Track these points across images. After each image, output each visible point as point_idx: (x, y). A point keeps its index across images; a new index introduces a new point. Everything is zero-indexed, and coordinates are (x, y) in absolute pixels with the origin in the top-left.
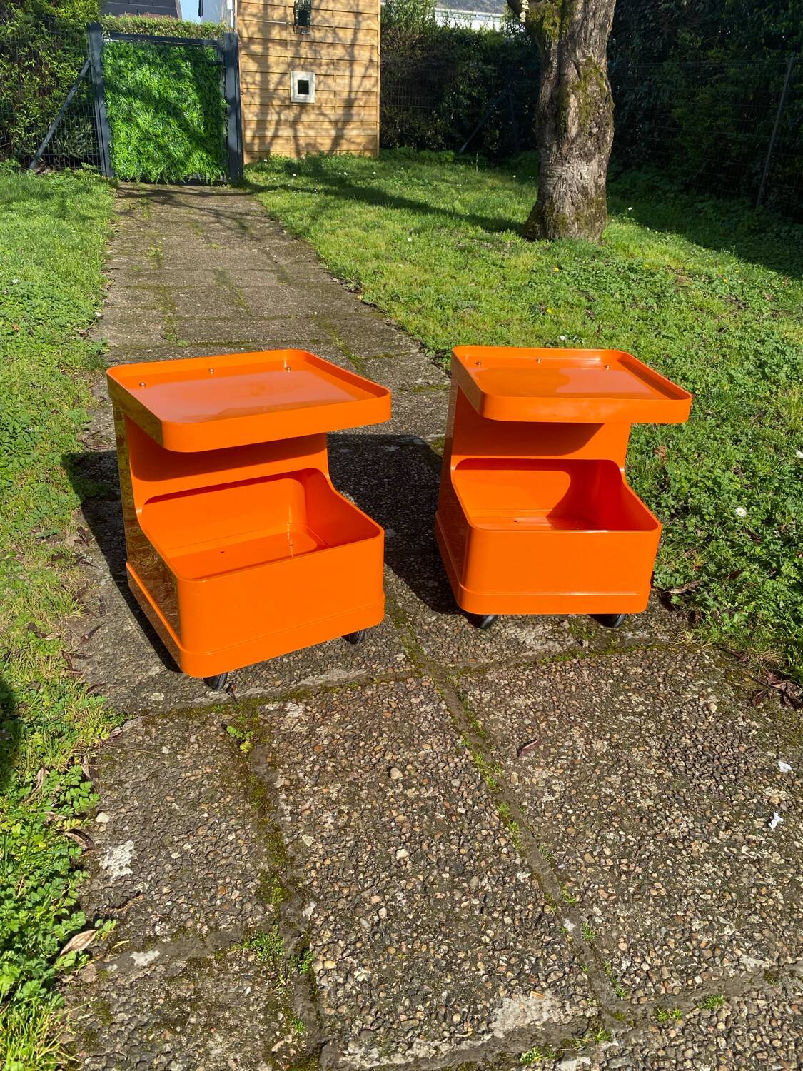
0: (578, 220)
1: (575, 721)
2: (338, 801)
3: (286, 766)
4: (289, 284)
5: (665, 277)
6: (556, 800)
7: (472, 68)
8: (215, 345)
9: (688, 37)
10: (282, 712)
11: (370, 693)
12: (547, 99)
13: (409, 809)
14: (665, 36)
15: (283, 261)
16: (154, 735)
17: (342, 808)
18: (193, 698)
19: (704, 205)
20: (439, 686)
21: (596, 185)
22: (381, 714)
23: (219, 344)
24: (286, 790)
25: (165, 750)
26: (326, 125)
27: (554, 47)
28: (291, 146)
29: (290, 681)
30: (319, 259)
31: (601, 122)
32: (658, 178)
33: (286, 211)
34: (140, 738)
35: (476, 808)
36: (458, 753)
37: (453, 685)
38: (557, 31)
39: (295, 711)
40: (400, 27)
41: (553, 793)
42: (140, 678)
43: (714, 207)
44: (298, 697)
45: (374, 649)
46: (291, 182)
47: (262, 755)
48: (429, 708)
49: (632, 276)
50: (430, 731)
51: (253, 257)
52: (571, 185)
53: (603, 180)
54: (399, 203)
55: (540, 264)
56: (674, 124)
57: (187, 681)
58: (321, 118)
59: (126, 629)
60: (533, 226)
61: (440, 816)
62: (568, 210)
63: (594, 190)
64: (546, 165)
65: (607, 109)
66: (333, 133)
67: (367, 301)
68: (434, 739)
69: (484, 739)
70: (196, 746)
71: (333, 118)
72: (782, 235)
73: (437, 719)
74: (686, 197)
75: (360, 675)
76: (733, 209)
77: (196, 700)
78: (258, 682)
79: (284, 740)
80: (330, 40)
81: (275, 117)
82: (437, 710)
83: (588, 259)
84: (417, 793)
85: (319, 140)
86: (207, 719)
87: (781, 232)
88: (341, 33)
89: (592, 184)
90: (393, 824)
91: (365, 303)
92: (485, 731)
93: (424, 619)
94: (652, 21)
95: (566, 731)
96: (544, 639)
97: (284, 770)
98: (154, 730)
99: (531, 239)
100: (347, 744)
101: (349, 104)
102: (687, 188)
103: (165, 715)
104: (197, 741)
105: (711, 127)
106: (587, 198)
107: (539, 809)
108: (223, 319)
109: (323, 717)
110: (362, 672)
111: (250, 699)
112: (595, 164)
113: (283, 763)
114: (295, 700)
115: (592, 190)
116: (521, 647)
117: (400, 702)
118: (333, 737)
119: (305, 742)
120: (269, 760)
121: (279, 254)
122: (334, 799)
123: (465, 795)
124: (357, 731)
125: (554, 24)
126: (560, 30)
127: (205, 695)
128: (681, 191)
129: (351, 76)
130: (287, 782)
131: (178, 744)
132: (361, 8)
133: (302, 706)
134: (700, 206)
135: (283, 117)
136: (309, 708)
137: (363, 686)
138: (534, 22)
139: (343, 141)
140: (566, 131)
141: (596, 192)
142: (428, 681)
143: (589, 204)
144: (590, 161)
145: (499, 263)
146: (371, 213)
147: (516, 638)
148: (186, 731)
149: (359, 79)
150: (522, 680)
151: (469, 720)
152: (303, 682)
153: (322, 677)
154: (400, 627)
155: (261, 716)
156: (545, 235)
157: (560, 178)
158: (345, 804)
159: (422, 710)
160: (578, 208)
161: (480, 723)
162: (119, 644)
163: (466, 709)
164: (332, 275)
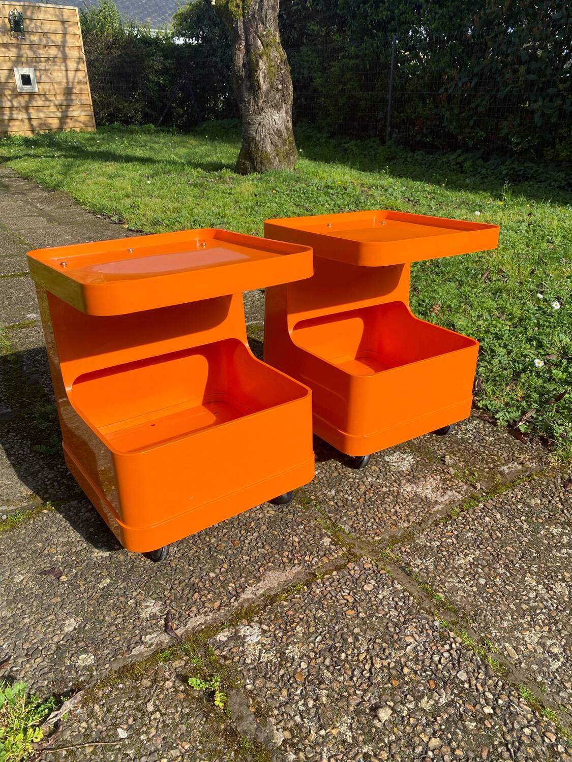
0: (278, 155)
1: (521, 568)
2: (355, 743)
3: (276, 712)
4: (59, 224)
5: (354, 188)
6: (564, 664)
7: (157, 62)
8: (12, 276)
9: (315, 28)
10: (237, 638)
11: (318, 591)
12: (241, 65)
13: (436, 727)
14: (298, 29)
15: (46, 208)
16: (100, 714)
17: (365, 750)
18: (129, 649)
19: (349, 144)
20: (381, 565)
21: (286, 128)
22: (344, 614)
23: (15, 275)
24: (292, 745)
25: (122, 733)
26: (53, 109)
27: (240, 24)
28: (26, 125)
29: (229, 599)
30: (78, 203)
31: (283, 80)
32: (310, 130)
33: (37, 171)
34: (84, 724)
35: (500, 702)
36: (444, 638)
37: (392, 559)
38: (240, 12)
39: (252, 634)
40: (96, 33)
41: (555, 657)
42: (56, 639)
43: (356, 145)
44: (246, 614)
45: (297, 540)
46: (32, 152)
47: (241, 704)
48: (386, 593)
49: (331, 191)
50: (402, 619)
51: (20, 207)
52: (269, 129)
53: (290, 125)
54: (129, 159)
55: (259, 189)
56: (315, 90)
57: (113, 628)
58: (48, 103)
59: (17, 580)
60: (244, 164)
61: (472, 725)
62: (269, 148)
63: (285, 132)
64: (247, 115)
65: (285, 71)
66: (59, 114)
67: (133, 228)
68: (411, 629)
69: (456, 612)
70: (158, 715)
71: (57, 103)
72: (408, 159)
73: (401, 604)
74: (334, 141)
75: (298, 573)
76: (369, 146)
77: (134, 652)
78: (194, 609)
79: (256, 677)
80: (44, 42)
81: (8, 104)
82: (395, 592)
83: (293, 183)
84: (432, 702)
85: (50, 121)
86: (156, 673)
87: (407, 157)
88: (53, 37)
89: (284, 127)
90: (430, 754)
91: (131, 230)
92: (451, 603)
93: (325, 495)
94: (286, 19)
95: (521, 581)
96: (441, 490)
97: (276, 717)
98: (97, 707)
99: (244, 173)
100: (327, 662)
101: (68, 92)
102: (332, 135)
103: (105, 682)
104: (157, 709)
105: (343, 90)
106: (282, 138)
107: (556, 682)
108: (11, 256)
109: (285, 634)
110: (297, 569)
111: (195, 633)
112: (283, 112)
113: (270, 708)
114: (245, 621)
115: (284, 132)
116: (426, 503)
117: (355, 594)
118: (308, 656)
119: (282, 672)
120: (252, 709)
121: (41, 203)
122: (350, 740)
123: (481, 689)
124: (330, 642)
125: (238, 6)
126: (243, 11)
127: (142, 642)
128: (329, 138)
129: (67, 70)
130: (288, 735)
131: (135, 720)
132: (65, 18)
133: (256, 627)
134: (346, 146)
135: (15, 104)
136: (265, 627)
137: (308, 584)
138: (221, 6)
139: (69, 121)
140: (259, 88)
141: (287, 134)
142: (368, 562)
143: (284, 142)
144: (279, 110)
145: (228, 191)
146: (111, 167)
147: (417, 495)
148: (138, 697)
149: (73, 72)
150: (450, 537)
151: (430, 595)
152: (244, 596)
153: (260, 584)
154: (307, 509)
155: (217, 652)
156: (254, 169)
157: (260, 124)
158: (365, 743)
159: (381, 597)
160: (277, 146)
161: (441, 595)
162: (14, 601)
163: (419, 583)
164: (94, 213)
